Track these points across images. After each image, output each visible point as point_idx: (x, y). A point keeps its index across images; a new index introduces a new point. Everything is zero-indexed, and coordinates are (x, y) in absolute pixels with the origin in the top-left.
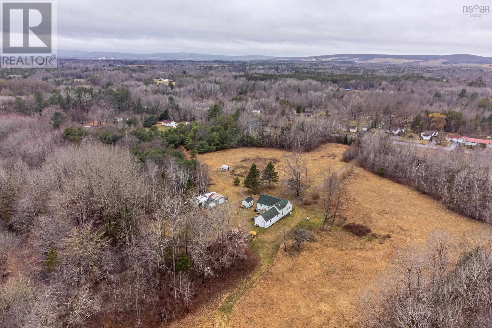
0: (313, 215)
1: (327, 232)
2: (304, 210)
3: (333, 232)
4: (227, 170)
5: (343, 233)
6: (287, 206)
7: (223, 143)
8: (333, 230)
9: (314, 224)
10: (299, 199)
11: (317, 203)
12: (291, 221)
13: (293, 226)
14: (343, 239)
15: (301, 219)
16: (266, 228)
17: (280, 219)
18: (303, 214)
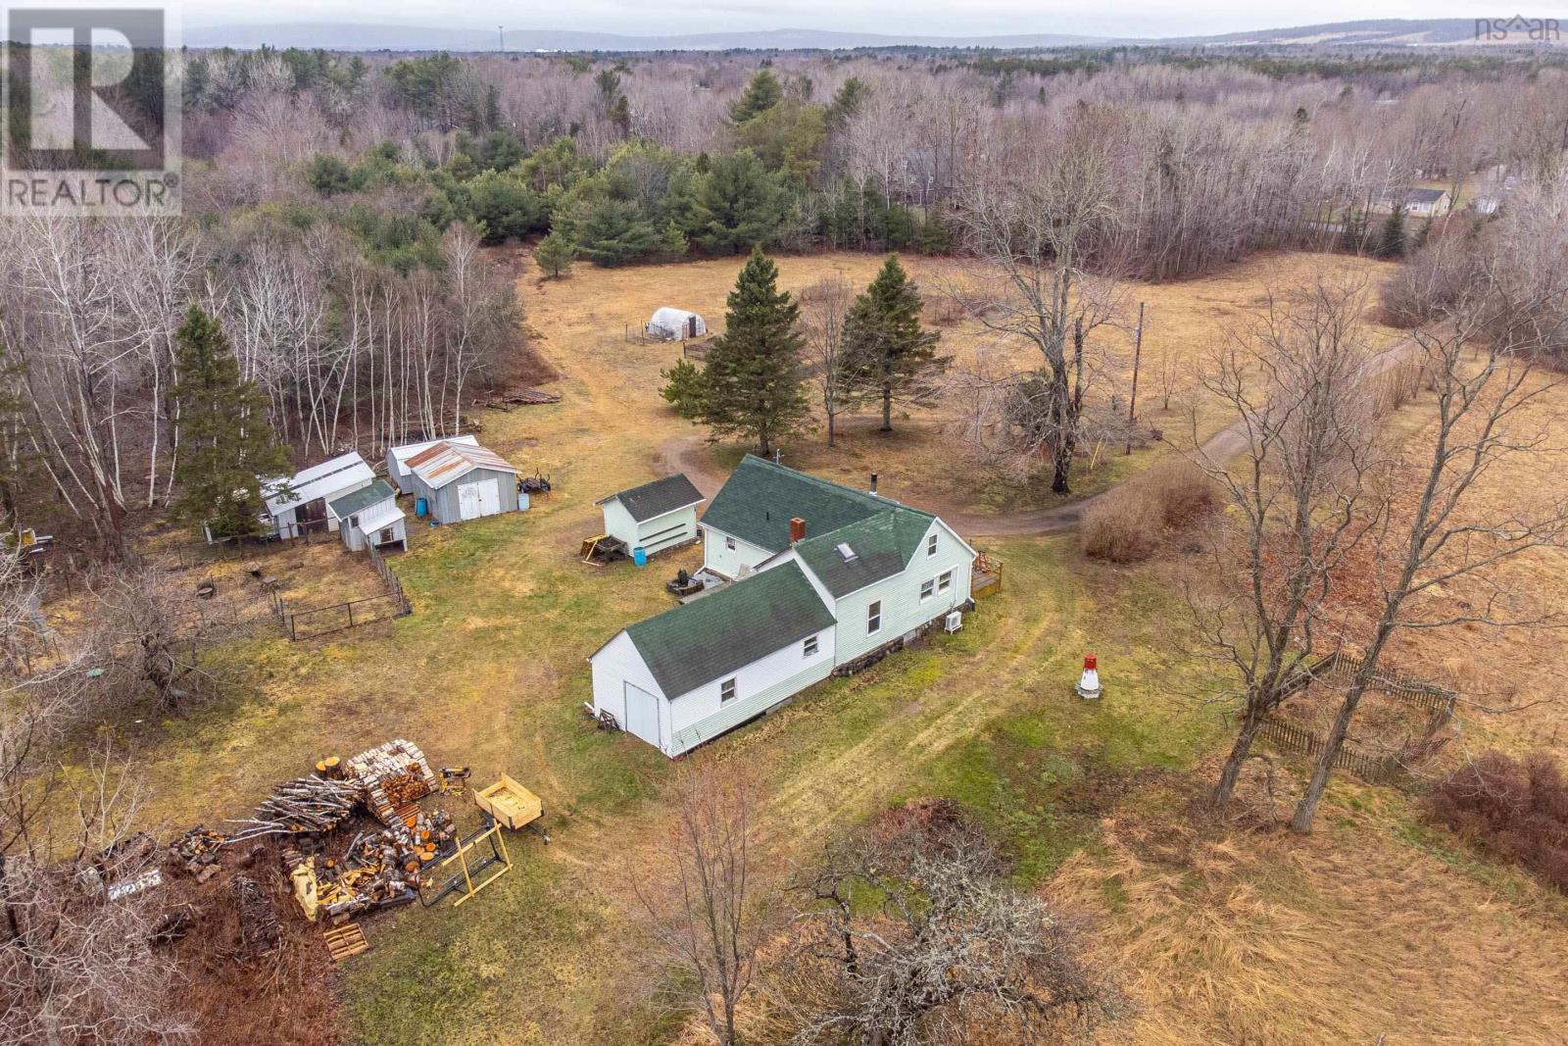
0: (1143, 653)
1: (1264, 842)
2: (1083, 605)
3: (1320, 853)
4: (679, 335)
5: (1435, 864)
6: (921, 566)
7: (730, 222)
8: (1320, 826)
9: (1138, 742)
10: (1064, 518)
11: (1195, 549)
12: (934, 699)
13: (939, 746)
14: (1438, 948)
15: (1031, 678)
16: (671, 750)
17: (843, 672)
18: (1061, 636)
